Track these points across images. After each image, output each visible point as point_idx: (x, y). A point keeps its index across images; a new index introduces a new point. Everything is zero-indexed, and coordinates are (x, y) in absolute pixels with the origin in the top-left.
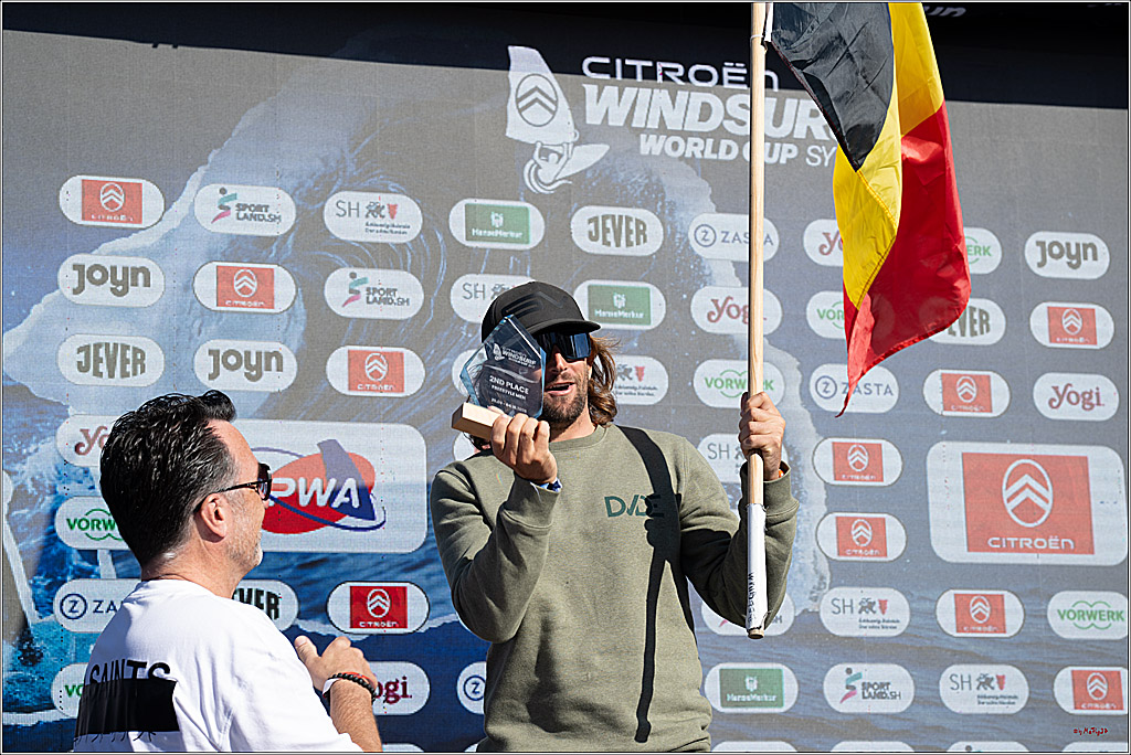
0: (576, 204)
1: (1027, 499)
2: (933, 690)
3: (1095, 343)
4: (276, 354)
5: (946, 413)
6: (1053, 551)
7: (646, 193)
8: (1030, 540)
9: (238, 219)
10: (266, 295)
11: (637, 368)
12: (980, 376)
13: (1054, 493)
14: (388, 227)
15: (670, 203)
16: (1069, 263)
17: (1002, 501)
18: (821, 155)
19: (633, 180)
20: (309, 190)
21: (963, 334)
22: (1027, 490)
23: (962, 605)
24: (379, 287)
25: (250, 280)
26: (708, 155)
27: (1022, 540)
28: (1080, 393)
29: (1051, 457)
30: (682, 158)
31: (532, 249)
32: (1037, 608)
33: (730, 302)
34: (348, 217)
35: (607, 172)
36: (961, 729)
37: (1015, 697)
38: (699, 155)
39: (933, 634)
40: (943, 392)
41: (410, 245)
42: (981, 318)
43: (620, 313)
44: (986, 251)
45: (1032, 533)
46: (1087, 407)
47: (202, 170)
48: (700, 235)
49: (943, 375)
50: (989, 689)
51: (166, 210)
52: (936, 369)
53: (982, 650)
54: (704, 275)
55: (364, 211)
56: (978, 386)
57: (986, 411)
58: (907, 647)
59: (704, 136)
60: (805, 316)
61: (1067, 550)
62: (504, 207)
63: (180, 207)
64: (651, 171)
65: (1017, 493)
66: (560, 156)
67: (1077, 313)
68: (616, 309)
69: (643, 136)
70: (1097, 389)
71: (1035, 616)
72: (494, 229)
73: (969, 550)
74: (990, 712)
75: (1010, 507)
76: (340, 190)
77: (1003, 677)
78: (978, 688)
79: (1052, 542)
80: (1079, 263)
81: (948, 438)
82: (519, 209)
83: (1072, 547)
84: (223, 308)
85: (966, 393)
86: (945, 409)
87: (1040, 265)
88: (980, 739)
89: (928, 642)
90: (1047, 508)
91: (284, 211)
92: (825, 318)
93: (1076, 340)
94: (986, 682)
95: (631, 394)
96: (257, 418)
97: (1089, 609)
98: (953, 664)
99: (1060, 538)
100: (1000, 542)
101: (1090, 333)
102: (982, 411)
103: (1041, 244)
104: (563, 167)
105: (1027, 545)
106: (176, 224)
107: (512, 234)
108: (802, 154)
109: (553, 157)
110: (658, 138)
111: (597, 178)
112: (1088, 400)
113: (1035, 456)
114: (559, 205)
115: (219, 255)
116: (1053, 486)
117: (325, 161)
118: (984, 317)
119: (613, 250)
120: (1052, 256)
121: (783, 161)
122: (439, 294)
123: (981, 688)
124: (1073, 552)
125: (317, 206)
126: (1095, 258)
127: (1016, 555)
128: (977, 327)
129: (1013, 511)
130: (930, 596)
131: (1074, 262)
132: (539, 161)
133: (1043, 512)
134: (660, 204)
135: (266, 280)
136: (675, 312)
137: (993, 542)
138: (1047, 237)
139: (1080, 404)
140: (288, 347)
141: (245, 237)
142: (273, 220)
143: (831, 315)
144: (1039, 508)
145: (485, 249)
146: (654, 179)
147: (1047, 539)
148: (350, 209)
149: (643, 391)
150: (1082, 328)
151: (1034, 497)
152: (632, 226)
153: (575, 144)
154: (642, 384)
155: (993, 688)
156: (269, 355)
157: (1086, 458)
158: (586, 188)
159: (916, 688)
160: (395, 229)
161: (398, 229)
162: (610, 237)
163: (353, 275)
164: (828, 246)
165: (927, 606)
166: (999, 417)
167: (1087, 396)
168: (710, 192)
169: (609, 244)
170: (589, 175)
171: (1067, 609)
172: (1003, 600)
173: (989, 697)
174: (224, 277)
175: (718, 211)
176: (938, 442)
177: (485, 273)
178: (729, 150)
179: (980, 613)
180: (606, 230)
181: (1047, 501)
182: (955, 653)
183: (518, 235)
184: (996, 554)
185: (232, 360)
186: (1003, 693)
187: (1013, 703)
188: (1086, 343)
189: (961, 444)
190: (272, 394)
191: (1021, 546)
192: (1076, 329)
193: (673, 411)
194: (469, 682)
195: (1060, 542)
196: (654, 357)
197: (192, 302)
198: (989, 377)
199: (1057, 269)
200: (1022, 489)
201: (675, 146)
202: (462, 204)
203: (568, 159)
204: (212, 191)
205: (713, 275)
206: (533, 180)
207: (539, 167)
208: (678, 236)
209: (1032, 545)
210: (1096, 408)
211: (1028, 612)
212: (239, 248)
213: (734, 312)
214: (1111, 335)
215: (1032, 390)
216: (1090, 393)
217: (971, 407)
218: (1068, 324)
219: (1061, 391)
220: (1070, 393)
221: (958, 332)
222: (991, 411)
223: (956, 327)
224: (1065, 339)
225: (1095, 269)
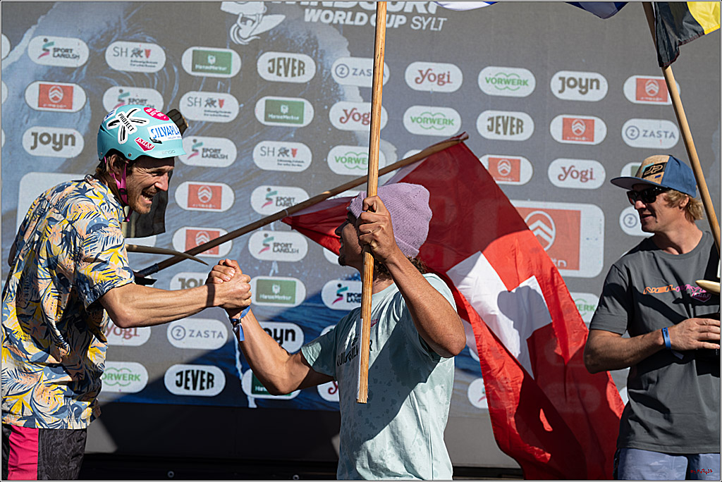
0: (261, 51)
1: (538, 235)
3: (593, 141)
4: (72, 136)
7: (306, 45)
9: (54, 56)
10: (68, 101)
11: (293, 150)
12: (514, 160)
13: (556, 232)
14: (144, 63)
15: (321, 51)
16: (580, 92)
18: (421, 22)
19: (299, 36)
20: (98, 41)
21: (505, 133)
22: (538, 230)
24: (136, 98)
25: (58, 92)
26: (348, 22)
29: (556, 210)
30: (331, 23)
31: (232, 78)
33: (355, 111)
34: (120, 57)
35: (283, 32)
38: (342, 22)
41: (157, 74)
42: (518, 123)
43: (285, 117)
44: (525, 83)
46: (584, 180)
47: (34, 27)
48: (339, 70)
49: (489, 158)
51: (11, 50)
52: (485, 154)
54: (339, 95)
55: (130, 53)
56: (512, 166)
57: (516, 181)
59: (346, 10)
60: (402, 121)
61: (561, 267)
62: (217, 52)
63: (19, 49)
64: (310, 31)
66: (254, 22)
67: (582, 122)
68: (282, 114)
69: (307, 10)
70: (592, 169)
72: (209, 65)
76: (117, 40)
80: (587, 91)
82: (226, 53)
83: (565, 265)
84: (41, 109)
85: (504, 170)
87: (560, 92)
90: (551, 241)
91: (82, 52)
92: (415, 122)
93: (580, 139)
95: (287, 165)
96: (58, 172)
99: (557, 260)
101: (590, 134)
102: (513, 181)
103: (562, 79)
104: (255, 28)
106: (16, 59)
107: (220, 68)
108: (409, 21)
109: (249, 22)
110: (316, 12)
111: (274, 36)
112: (584, 176)
113: (545, 209)
114: (250, 52)
115: (41, 78)
116: (556, 228)
117: (108, 24)
118: (520, 123)
119: (283, 79)
120: (569, 86)
121: (396, 26)
122: (173, 103)
124: (565, 268)
125: (102, 50)
126: (598, 88)
128: (515, 130)
131: (584, 90)
132: (240, 25)
133: (548, 244)
134: (315, 51)
135: (68, 93)
136: (319, 117)
138: (566, 74)
139: (579, 178)
140: (79, 132)
141: (57, 67)
142: (75, 58)
143: (419, 120)
144: (545, 241)
145: (202, 78)
146: (312, 36)
148: (122, 52)
149: (294, 163)
150: (585, 132)
151: (543, 234)
152: (296, 64)
153: (264, 15)
154: (295, 159)
156: (67, 137)
157: (579, 212)
158: (269, 40)
160: (148, 64)
161: (150, 64)
162: (282, 71)
163: (121, 91)
164: (421, 78)
166: (524, 185)
167: (584, 173)
168: (347, 44)
169: (280, 75)
170: (271, 33)
174: (43, 91)
175: (352, 56)
177: (202, 91)
178: (361, 19)
180: (279, 67)
181: (551, 237)
183: (224, 69)
185: (45, 139)
188: (587, 141)
190: (68, 160)
192: (581, 132)
193: (313, 176)
194: (175, 329)
195: (556, 263)
196: (304, 143)
197: (24, 105)
198: (519, 160)
199: (572, 94)
200: (535, 229)
201: (327, 16)
202: (190, 51)
203: (259, 23)
204: (39, 40)
205: (346, 95)
206: (236, 35)
207: (240, 28)
208: (325, 71)
210: (589, 181)
212: (54, 73)
213: (357, 117)
214: (604, 136)
215: (547, 169)
216: (587, 172)
217: (506, 179)
218: (576, 129)
219: (567, 170)
220: (573, 171)
221: (502, 133)
222: (519, 181)
223: (501, 129)
224: (573, 138)
225: (597, 95)
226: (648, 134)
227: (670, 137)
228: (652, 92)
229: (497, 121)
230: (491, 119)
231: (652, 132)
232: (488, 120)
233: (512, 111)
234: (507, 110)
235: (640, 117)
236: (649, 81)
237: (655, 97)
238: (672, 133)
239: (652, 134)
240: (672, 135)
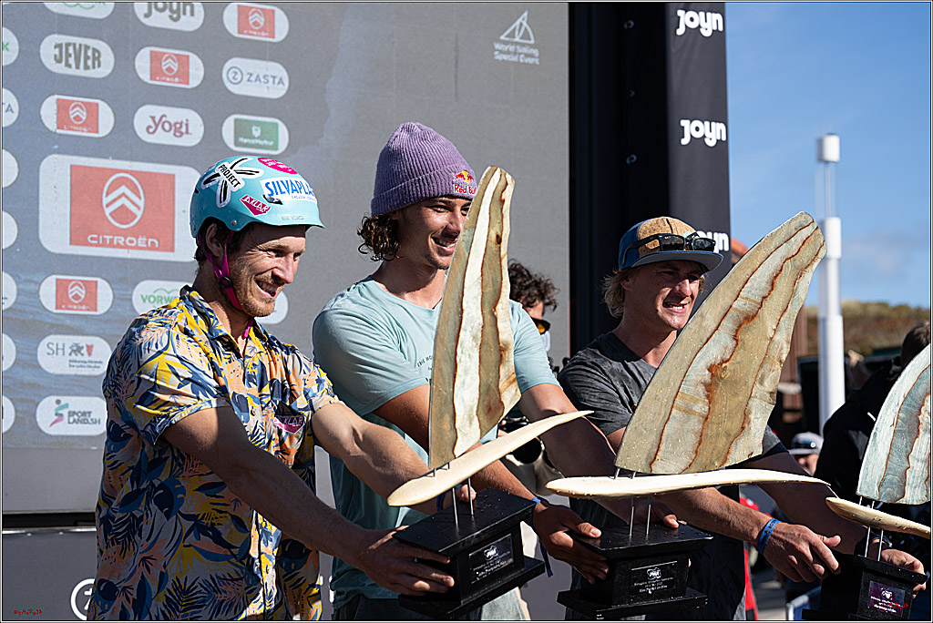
1: (123, 206)
2: (32, 355)
3: (188, 83)
5: (58, 131)
6: (141, 248)
8: (123, 239)
12: (90, 103)
13: (145, 202)
16: (171, 17)
17: (102, 206)
21: (78, 67)
22: (123, 198)
23: (62, 287)
27: (116, 238)
28: (173, 123)
29: (145, 173)
32: (124, 293)
36: (53, 386)
37: (101, 362)
39: (36, 310)
40: (58, 113)
42: (94, 55)
45: (124, 233)
46: (178, 134)
49: (58, 100)
50: (79, 355)
52: (53, 94)
53: (76, 323)
56: (87, 111)
57: (93, 132)
58: (12, 319)
61: (153, 248)
65: (115, 200)
67: (175, 58)
70: (187, 120)
71: (122, 299)
73: (71, 244)
74: (79, 373)
75: (108, 211)
77: (92, 346)
78: (70, 354)
79: (141, 241)
80: (179, 17)
81: (59, 152)
83: (157, 245)
85: (77, 116)
86: (58, 128)
87: (147, 16)
88: (69, 395)
89: (31, 317)
90: (139, 214)
93: (172, 80)
94: (77, 349)
97: (167, 295)
98: (50, 334)
99: (148, 238)
100: (98, 239)
101: (184, 74)
102: (89, 132)
105: (120, 242)
112: (178, 129)
113: (132, 171)
116: (145, 197)
118: (97, 55)
120: (157, 9)
123: (73, 354)
124: (157, 249)
126: (192, 14)
127: (110, 250)
128: (90, 63)
129: (111, 214)
130: (36, 279)
131: (175, 16)
133: (135, 216)
137: (92, 239)
139: (172, 132)
144: (131, 212)
147: (137, 238)
150: (178, 71)
151: (128, 204)
155: (82, 355)
157: (173, 176)
159: (17, 352)
165: (32, 287)
166: (104, 137)
167: (178, 126)
171: (149, 294)
172: (96, 286)
173: (79, 362)
176: (51, 154)
179: (76, 295)
181: (139, 208)
182: (52, 326)
184: (94, 248)
186: (91, 358)
187: (99, 367)
188: (180, 83)
189: (70, 157)
191: (115, 243)
192: (173, 70)
195: (147, 243)
198: (97, 104)
199: (160, 20)
200: (119, 197)
209: (124, 242)
210: (185, 136)
211: (117, 296)
214: (201, 78)
215: (133, 118)
216: (181, 123)
217: (80, 128)
218: (167, 66)
219: (157, 120)
220: (164, 122)
221: (74, 66)
222: (97, 132)
223: (72, 61)
224: (164, 78)
225: (192, 22)
226: (253, 78)
227: (279, 83)
228: (256, 24)
229: (67, 50)
230: (59, 46)
231: (258, 76)
232: (55, 47)
233: (85, 37)
234: (79, 36)
235: (243, 56)
236: (253, 10)
237: (260, 30)
238: (281, 79)
239: (258, 78)
240: (281, 81)
